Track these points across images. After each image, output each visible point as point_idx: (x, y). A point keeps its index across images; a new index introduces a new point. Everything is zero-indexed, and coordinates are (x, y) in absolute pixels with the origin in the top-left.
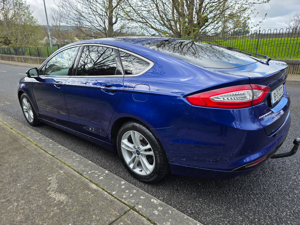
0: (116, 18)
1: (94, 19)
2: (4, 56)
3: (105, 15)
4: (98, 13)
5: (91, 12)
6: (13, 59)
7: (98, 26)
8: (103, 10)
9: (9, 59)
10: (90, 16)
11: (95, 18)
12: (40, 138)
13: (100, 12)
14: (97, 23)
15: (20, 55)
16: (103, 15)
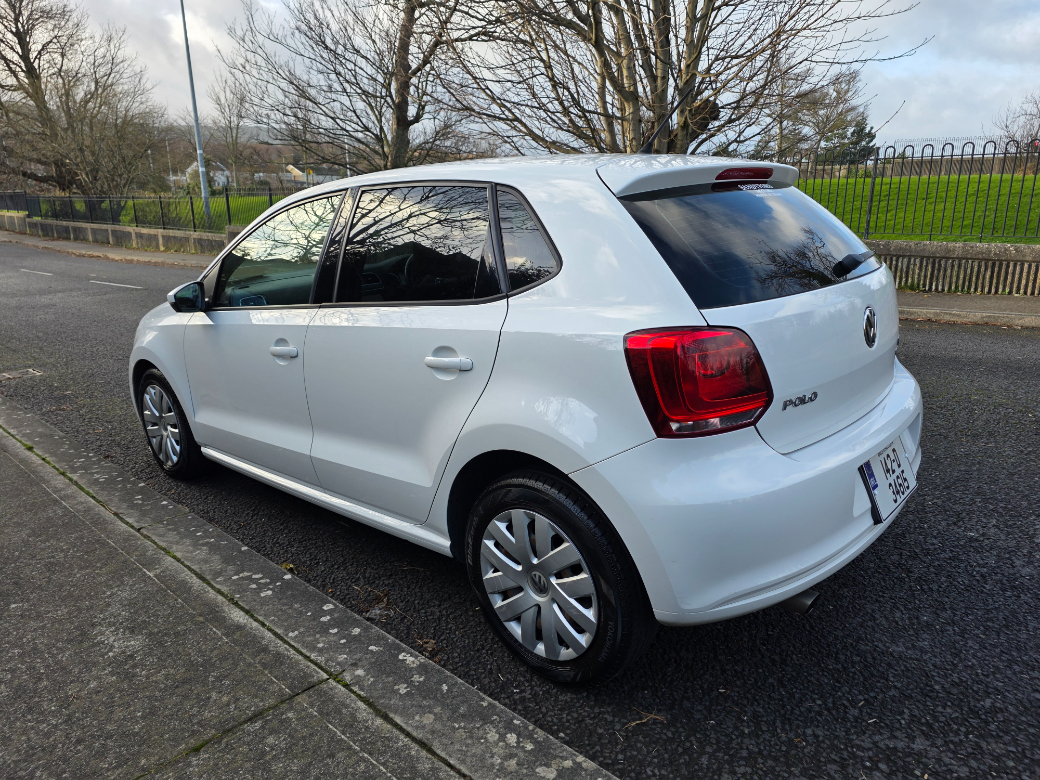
0: (420, 105)
1: (345, 108)
2: (51, 226)
3: (384, 94)
4: (360, 88)
5: (337, 86)
6: (79, 236)
7: (360, 129)
8: (375, 80)
9: (65, 235)
10: (334, 96)
11: (348, 103)
13: (366, 84)
14: (355, 119)
15: (102, 219)
16: (378, 94)
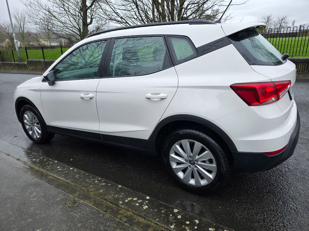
12: (40, 159)
